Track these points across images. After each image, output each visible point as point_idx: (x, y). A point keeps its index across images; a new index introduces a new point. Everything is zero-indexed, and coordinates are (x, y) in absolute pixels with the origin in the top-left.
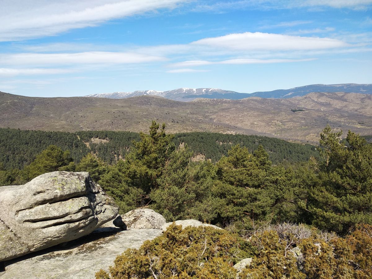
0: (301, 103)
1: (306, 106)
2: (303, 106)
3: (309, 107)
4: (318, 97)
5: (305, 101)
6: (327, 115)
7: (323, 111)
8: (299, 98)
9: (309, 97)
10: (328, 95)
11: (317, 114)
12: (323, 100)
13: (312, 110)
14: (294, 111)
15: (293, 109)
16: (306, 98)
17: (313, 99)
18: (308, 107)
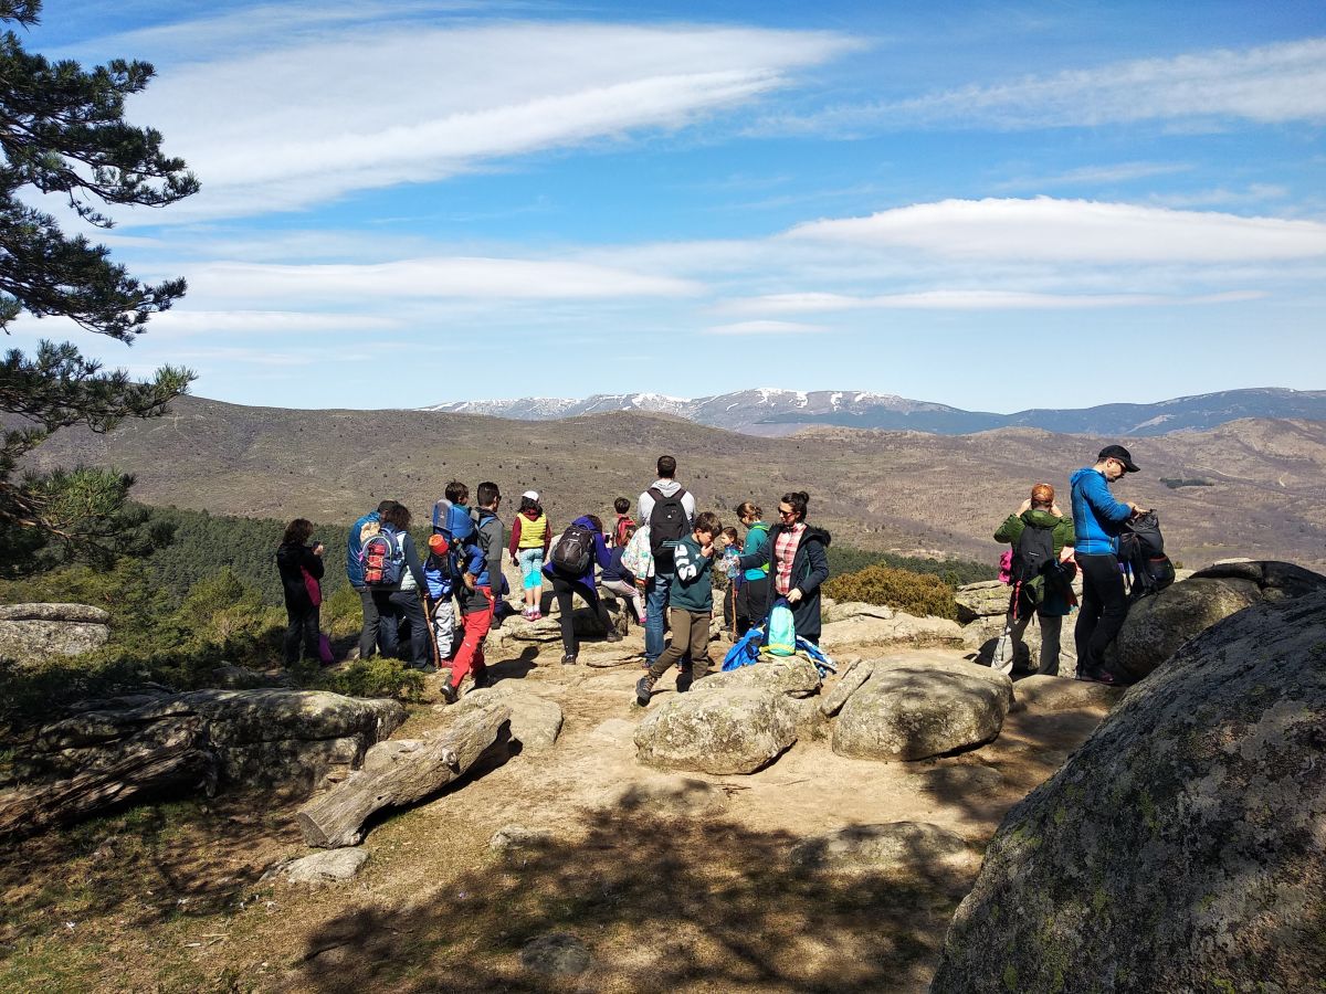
0: (1199, 455)
1: (1219, 468)
2: (1207, 467)
3: (1232, 472)
4: (1268, 437)
5: (1214, 449)
6: (1300, 502)
7: (1286, 491)
8: (1191, 434)
9: (1233, 436)
10: (1305, 428)
11: (1261, 497)
12: (1285, 446)
13: (1240, 481)
14: (1172, 485)
15: (1169, 476)
16: (1217, 437)
17: (1246, 441)
18: (1228, 472)
